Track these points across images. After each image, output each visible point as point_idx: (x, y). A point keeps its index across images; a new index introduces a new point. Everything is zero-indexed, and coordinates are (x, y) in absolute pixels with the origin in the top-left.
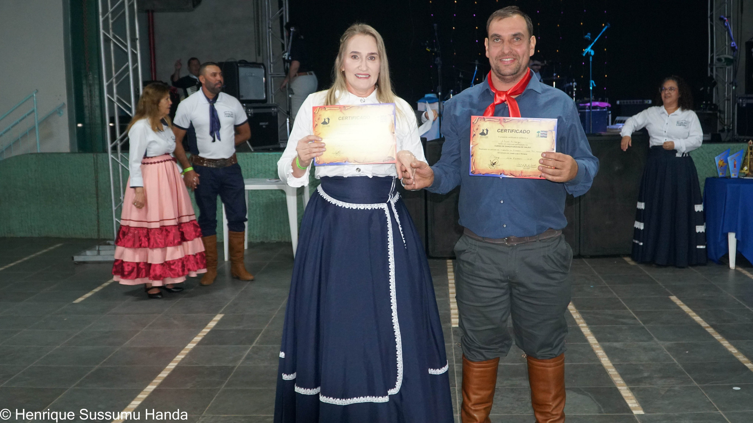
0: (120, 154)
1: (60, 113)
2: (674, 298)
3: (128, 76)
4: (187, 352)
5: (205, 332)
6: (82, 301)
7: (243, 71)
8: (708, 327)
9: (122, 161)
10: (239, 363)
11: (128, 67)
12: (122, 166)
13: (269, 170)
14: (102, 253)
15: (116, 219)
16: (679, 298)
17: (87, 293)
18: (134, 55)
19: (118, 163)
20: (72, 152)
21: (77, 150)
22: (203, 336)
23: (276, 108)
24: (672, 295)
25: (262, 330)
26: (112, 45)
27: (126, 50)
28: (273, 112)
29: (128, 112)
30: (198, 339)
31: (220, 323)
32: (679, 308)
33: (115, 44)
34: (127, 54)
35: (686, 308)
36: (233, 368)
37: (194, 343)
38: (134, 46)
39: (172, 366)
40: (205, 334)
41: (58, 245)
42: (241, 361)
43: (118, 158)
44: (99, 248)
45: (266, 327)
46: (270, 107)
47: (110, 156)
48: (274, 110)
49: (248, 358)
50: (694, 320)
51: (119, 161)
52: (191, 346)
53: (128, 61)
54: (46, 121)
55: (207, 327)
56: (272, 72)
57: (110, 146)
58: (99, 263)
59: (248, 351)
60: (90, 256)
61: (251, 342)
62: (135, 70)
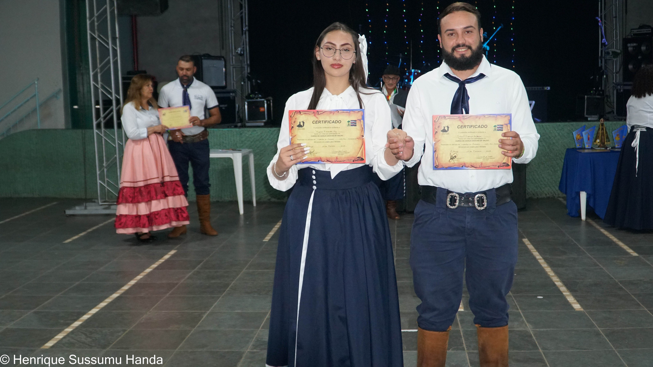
0: (103, 129)
1: (56, 97)
2: (526, 241)
3: (110, 68)
4: (145, 274)
5: (160, 262)
6: (70, 242)
7: (206, 63)
8: (540, 259)
9: (104, 135)
10: (182, 281)
11: (109, 60)
12: (105, 139)
13: (223, 142)
14: (89, 208)
15: (100, 181)
16: (530, 240)
17: (75, 236)
18: (115, 51)
19: (102, 137)
20: (67, 129)
21: (70, 127)
22: (158, 264)
23: (234, 93)
24: (525, 238)
25: (203, 260)
26: (97, 43)
27: (108, 47)
28: (231, 97)
29: (109, 96)
30: (155, 266)
31: (173, 256)
32: (526, 246)
33: (99, 42)
34: (108, 50)
35: (530, 247)
36: (177, 284)
37: (151, 268)
38: (114, 43)
39: (133, 282)
40: (160, 263)
41: (55, 203)
42: (184, 280)
43: (101, 133)
44: (86, 205)
45: (207, 259)
46: (229, 92)
47: (95, 131)
48: (232, 95)
49: (190, 278)
50: (532, 254)
51: (102, 135)
52: (148, 270)
53: (109, 55)
54: (45, 104)
55: (163, 258)
56: (234, 63)
57: (95, 123)
58: (86, 216)
59: (190, 274)
60: (78, 210)
61: (194, 267)
62: (115, 63)
